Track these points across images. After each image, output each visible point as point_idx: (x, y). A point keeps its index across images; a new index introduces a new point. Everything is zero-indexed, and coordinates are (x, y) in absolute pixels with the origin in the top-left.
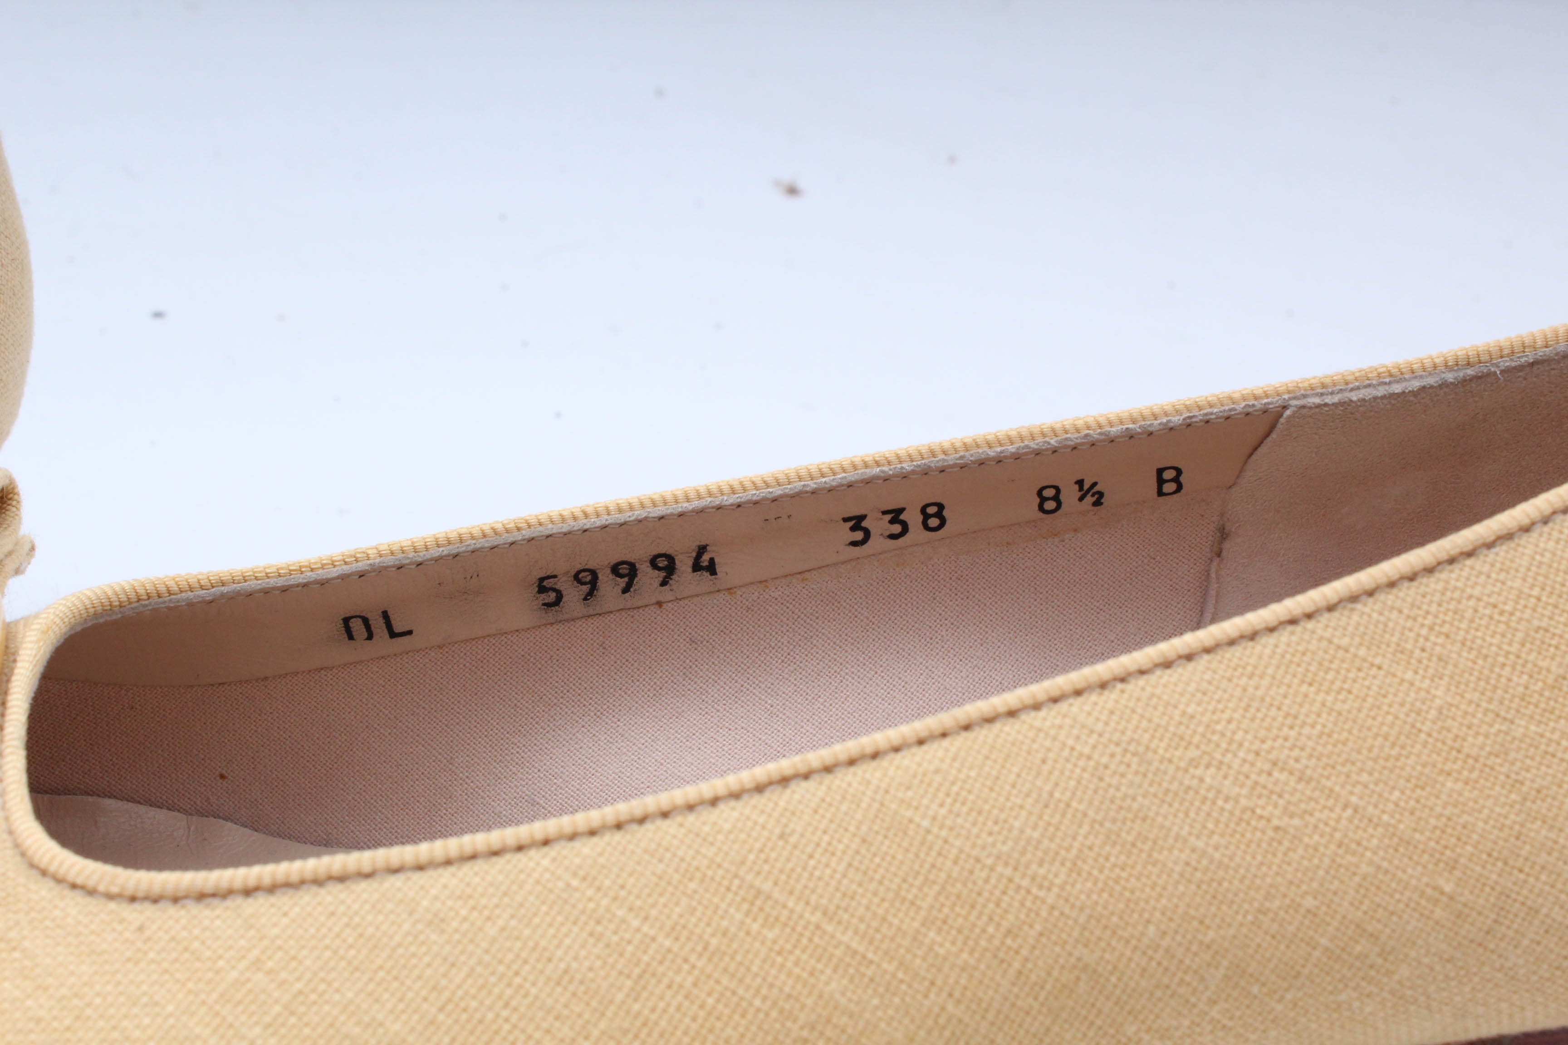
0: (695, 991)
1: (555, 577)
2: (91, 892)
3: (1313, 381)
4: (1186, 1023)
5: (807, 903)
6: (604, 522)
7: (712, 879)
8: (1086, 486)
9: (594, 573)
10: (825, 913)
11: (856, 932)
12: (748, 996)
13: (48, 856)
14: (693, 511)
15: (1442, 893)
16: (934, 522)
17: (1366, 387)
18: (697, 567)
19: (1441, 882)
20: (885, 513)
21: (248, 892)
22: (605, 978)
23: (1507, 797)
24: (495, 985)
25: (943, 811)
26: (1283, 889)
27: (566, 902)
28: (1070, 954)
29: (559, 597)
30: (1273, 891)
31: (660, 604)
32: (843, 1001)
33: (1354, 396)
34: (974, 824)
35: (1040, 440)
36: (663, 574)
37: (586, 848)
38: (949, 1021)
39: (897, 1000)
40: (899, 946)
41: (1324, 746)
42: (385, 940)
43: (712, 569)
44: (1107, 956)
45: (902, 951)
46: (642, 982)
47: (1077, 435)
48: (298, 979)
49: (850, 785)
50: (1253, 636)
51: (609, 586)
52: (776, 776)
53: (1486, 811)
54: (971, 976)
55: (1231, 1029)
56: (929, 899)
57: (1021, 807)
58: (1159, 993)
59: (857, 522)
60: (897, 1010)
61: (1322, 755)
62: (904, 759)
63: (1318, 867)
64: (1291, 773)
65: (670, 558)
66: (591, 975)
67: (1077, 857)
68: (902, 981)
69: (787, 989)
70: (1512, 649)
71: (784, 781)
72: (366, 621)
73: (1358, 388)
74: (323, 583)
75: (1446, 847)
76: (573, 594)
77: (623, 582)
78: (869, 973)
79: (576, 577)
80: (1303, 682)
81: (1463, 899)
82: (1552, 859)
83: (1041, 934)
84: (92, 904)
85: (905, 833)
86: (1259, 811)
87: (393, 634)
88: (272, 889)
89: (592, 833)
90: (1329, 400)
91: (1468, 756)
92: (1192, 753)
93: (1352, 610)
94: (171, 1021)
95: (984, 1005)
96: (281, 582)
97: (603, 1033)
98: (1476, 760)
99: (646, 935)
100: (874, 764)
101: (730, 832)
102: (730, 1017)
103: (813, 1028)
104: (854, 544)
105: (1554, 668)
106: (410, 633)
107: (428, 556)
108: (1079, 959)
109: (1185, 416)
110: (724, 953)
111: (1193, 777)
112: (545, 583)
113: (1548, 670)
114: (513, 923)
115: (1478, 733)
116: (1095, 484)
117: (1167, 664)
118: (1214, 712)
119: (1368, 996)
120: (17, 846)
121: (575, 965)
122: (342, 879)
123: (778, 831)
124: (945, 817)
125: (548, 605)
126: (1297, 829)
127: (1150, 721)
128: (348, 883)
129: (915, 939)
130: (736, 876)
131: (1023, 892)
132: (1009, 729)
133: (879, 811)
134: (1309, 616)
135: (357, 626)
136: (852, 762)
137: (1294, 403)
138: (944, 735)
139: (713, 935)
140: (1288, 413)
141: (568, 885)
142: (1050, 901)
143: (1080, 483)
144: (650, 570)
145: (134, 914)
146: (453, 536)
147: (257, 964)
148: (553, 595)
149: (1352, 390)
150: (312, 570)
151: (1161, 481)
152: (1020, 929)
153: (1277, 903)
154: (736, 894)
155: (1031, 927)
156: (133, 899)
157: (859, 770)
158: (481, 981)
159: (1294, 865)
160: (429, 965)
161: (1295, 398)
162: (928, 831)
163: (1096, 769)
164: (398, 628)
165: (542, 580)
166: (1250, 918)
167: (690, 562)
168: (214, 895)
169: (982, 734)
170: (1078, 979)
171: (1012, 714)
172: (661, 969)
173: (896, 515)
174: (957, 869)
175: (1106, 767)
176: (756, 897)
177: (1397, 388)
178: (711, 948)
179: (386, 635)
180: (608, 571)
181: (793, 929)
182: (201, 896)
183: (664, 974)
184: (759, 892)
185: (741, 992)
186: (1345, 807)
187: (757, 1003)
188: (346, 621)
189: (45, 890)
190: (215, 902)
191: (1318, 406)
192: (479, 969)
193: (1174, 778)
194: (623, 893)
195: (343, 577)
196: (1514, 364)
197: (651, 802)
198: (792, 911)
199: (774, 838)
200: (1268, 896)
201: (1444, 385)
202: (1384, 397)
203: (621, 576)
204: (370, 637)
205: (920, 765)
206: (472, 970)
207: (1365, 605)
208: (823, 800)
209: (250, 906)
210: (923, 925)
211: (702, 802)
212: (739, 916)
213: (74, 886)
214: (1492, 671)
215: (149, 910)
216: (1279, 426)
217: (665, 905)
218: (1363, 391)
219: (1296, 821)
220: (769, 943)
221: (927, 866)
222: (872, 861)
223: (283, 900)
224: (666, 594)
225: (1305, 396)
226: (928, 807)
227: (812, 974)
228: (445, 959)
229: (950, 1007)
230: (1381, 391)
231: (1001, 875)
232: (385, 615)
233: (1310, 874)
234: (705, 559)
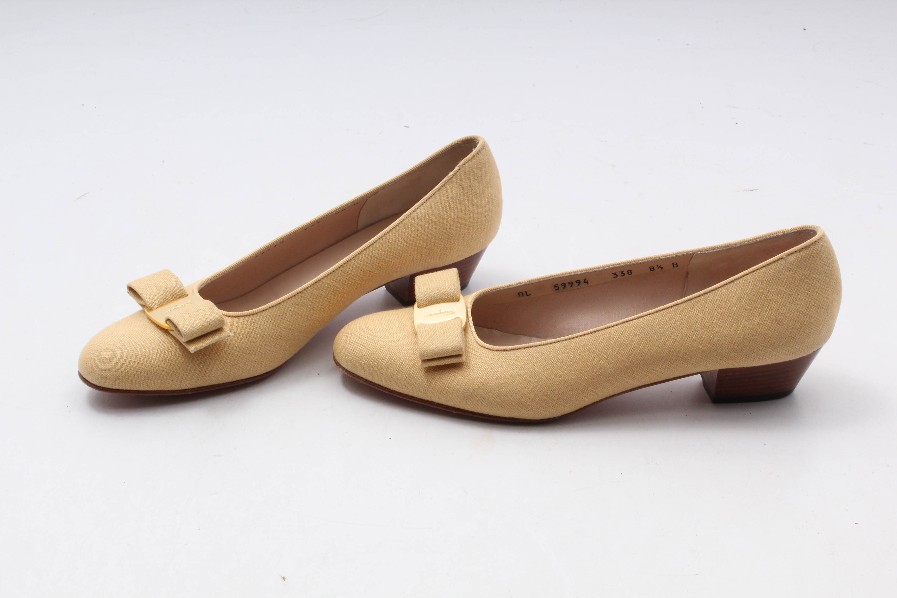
0: (582, 364)
1: (557, 285)
2: (490, 350)
3: (699, 249)
4: (659, 368)
5: (598, 351)
6: (567, 275)
7: (584, 347)
8: (659, 266)
9: (565, 284)
10: (601, 352)
11: (606, 355)
12: (589, 364)
13: (484, 345)
14: (583, 273)
15: (700, 348)
16: (630, 273)
17: (709, 250)
18: (584, 282)
19: (700, 346)
20: (620, 272)
21: (514, 350)
22: (568, 362)
23: (712, 333)
24: (552, 363)
25: (620, 336)
26: (673, 348)
27: (562, 351)
28: (639, 358)
29: (559, 288)
30: (672, 348)
31: (578, 289)
32: (604, 365)
33: (707, 252)
34: (624, 338)
35: (648, 260)
36: (578, 284)
37: (564, 342)
38: (620, 368)
39: (612, 365)
40: (613, 357)
41: (682, 325)
42: (535, 356)
43: (587, 282)
44: (645, 358)
45: (613, 358)
46: (574, 362)
47: (655, 259)
48: (523, 362)
49: (605, 332)
50: (671, 307)
51: (568, 286)
52: (594, 331)
53: (708, 335)
54: (624, 361)
55: (666, 369)
56: (617, 350)
57: (632, 335)
58: (653, 364)
59: (615, 274)
60: (612, 367)
61: (681, 326)
62: (614, 328)
63: (679, 344)
64: (676, 329)
65: (579, 281)
66: (566, 361)
67: (640, 343)
68: (613, 362)
69: (595, 363)
70: (715, 308)
71: (595, 332)
72: (522, 293)
73: (707, 250)
74: (515, 288)
75: (701, 341)
76: (561, 288)
77: (571, 285)
78: (608, 361)
79: (562, 284)
80: (679, 314)
81: (703, 349)
82: (719, 342)
83: (634, 355)
84: (491, 352)
85: (614, 340)
86: (670, 335)
87: (527, 295)
88: (518, 349)
89: (566, 340)
90: (702, 253)
91: (706, 326)
92: (660, 326)
93: (688, 302)
94: (505, 369)
95: (626, 366)
96: (507, 288)
97: (568, 370)
98: (707, 327)
99: (574, 356)
100: (609, 329)
101: (587, 340)
102: (587, 368)
103: (599, 369)
104: (614, 277)
105: (721, 311)
106: (530, 295)
107: (534, 282)
108: (640, 359)
109: (675, 255)
110: (586, 358)
111: (660, 330)
112: (556, 286)
113: (720, 312)
114: (554, 354)
115: (707, 322)
116: (660, 266)
117: (657, 312)
118: (664, 320)
119: (689, 364)
120: (476, 342)
121: (563, 360)
122: (528, 347)
123: (594, 339)
124: (620, 337)
125: (556, 289)
126: (676, 338)
127: (653, 321)
128: (529, 348)
129: (615, 356)
130: (588, 347)
131: (632, 348)
132: (630, 323)
133: (610, 336)
134: (681, 303)
135: (521, 294)
136: (606, 329)
137: (696, 253)
138: (620, 324)
139: (584, 355)
140: (694, 255)
141: (562, 348)
142: (636, 350)
143: (658, 266)
144: (576, 283)
145: (498, 353)
146: (539, 278)
147: (516, 360)
148: (557, 288)
149: (706, 251)
150: (513, 285)
151: (673, 265)
152: (631, 354)
153: (672, 350)
154: (588, 349)
155: (633, 354)
156: (497, 351)
157: (607, 330)
158: (550, 362)
159: (676, 344)
160: (542, 360)
161: (696, 252)
162: (617, 339)
163: (644, 329)
164: (528, 294)
165: (555, 285)
166: (668, 352)
167: (583, 281)
168: (509, 350)
169: (627, 324)
170: (640, 362)
171: (631, 320)
172: (576, 361)
173: (622, 272)
174: (621, 345)
175: (646, 329)
176: (591, 350)
177: (715, 251)
178: (584, 357)
179: (526, 295)
180: (568, 283)
181: (596, 354)
182: (507, 350)
183: (577, 361)
184: (591, 349)
185: (588, 364)
186: (684, 334)
187: (591, 365)
188: (519, 293)
189: (483, 349)
190: (509, 351)
191: (700, 254)
192: (549, 361)
193: (656, 330)
194: (570, 349)
195: (519, 286)
196: (736, 246)
197: (574, 335)
198: (596, 352)
199: (593, 341)
200: (671, 349)
201: (723, 250)
202: (712, 252)
203: (570, 284)
204: (523, 296)
205: (616, 329)
206: (548, 361)
207: (691, 301)
208: (601, 335)
209: (515, 352)
210: (616, 354)
211: (582, 335)
212: (588, 353)
213: (487, 349)
214: (711, 312)
215: (499, 352)
216: (693, 257)
217: (577, 351)
218: (708, 251)
219: (676, 337)
220: (592, 357)
221: (617, 345)
222: (608, 344)
223: (519, 351)
224: (579, 287)
225: (697, 252)
226: (617, 336)
227: (599, 361)
228: (544, 359)
229: (620, 366)
230: (712, 251)
231: (628, 346)
232: (526, 292)
233: (678, 345)
234: (586, 281)
